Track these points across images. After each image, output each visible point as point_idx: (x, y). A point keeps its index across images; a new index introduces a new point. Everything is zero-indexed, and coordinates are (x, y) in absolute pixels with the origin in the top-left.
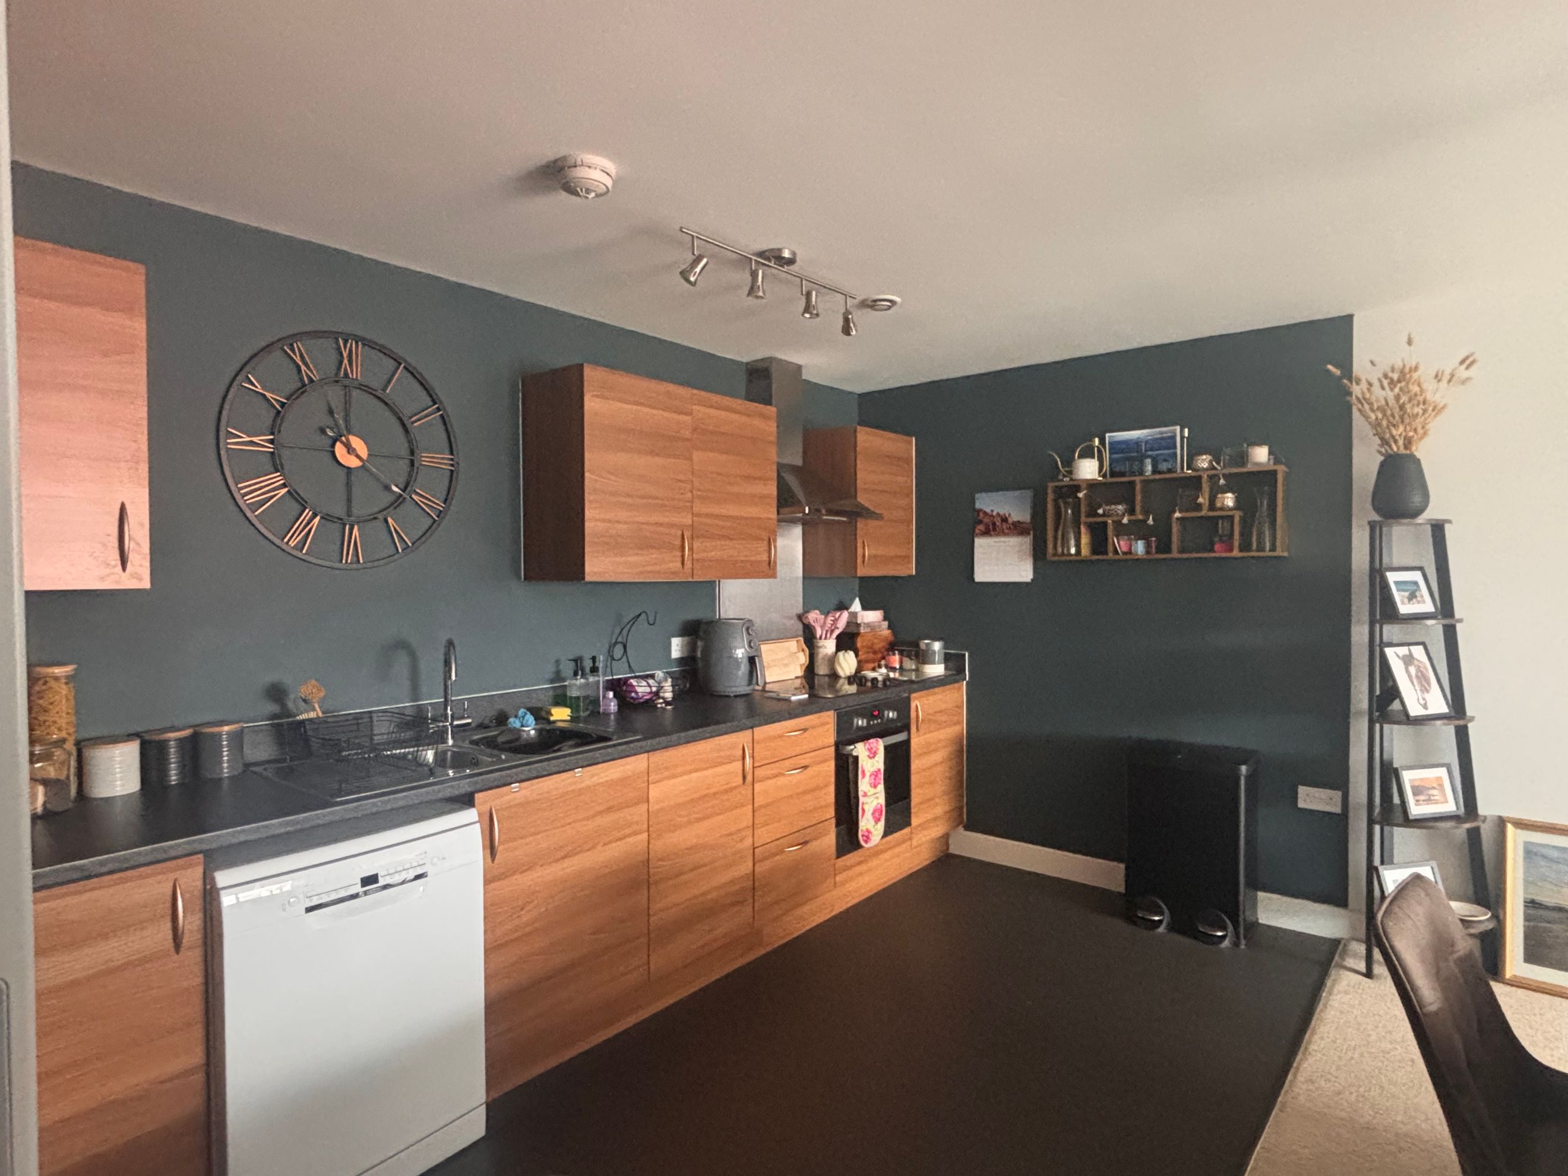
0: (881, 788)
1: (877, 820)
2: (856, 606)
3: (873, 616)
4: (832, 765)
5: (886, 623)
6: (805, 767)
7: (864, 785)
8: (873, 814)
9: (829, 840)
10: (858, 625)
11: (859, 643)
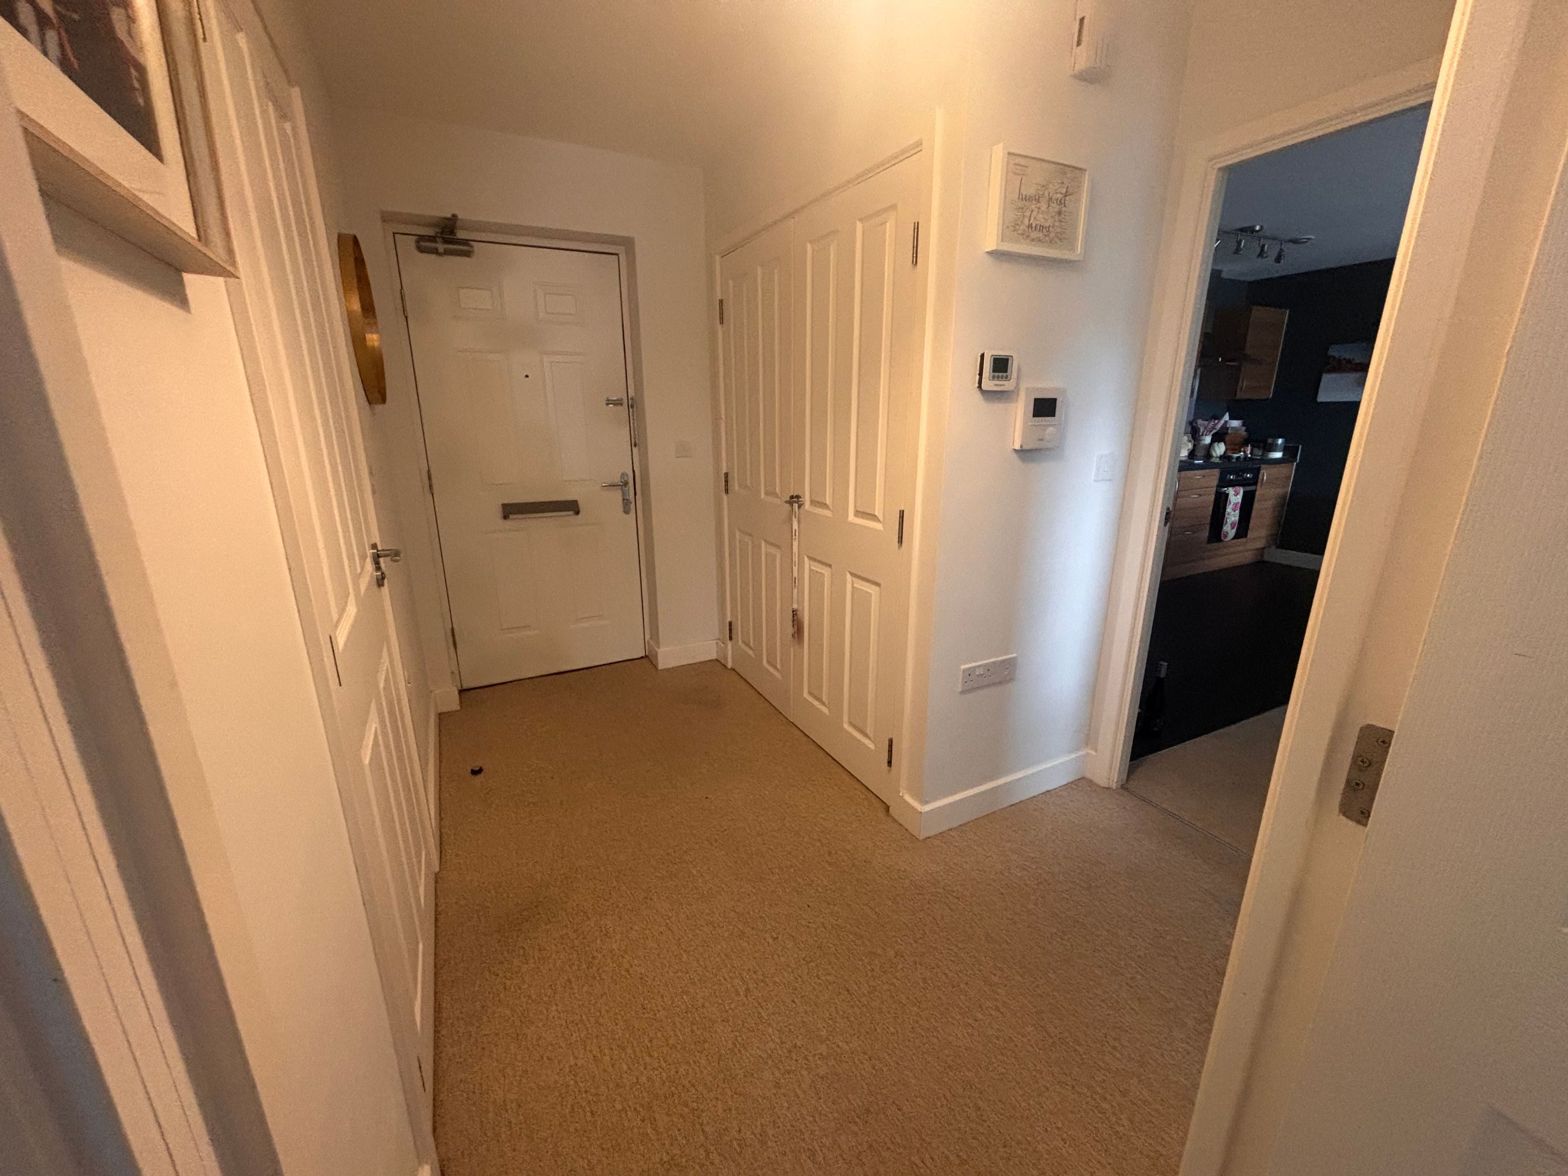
0: (1238, 512)
1: (1233, 528)
2: (1227, 417)
3: (1236, 423)
4: (1212, 498)
5: (1244, 428)
6: (1200, 495)
7: (1229, 509)
8: (1231, 524)
9: (1206, 534)
10: (1227, 429)
11: (1227, 438)
